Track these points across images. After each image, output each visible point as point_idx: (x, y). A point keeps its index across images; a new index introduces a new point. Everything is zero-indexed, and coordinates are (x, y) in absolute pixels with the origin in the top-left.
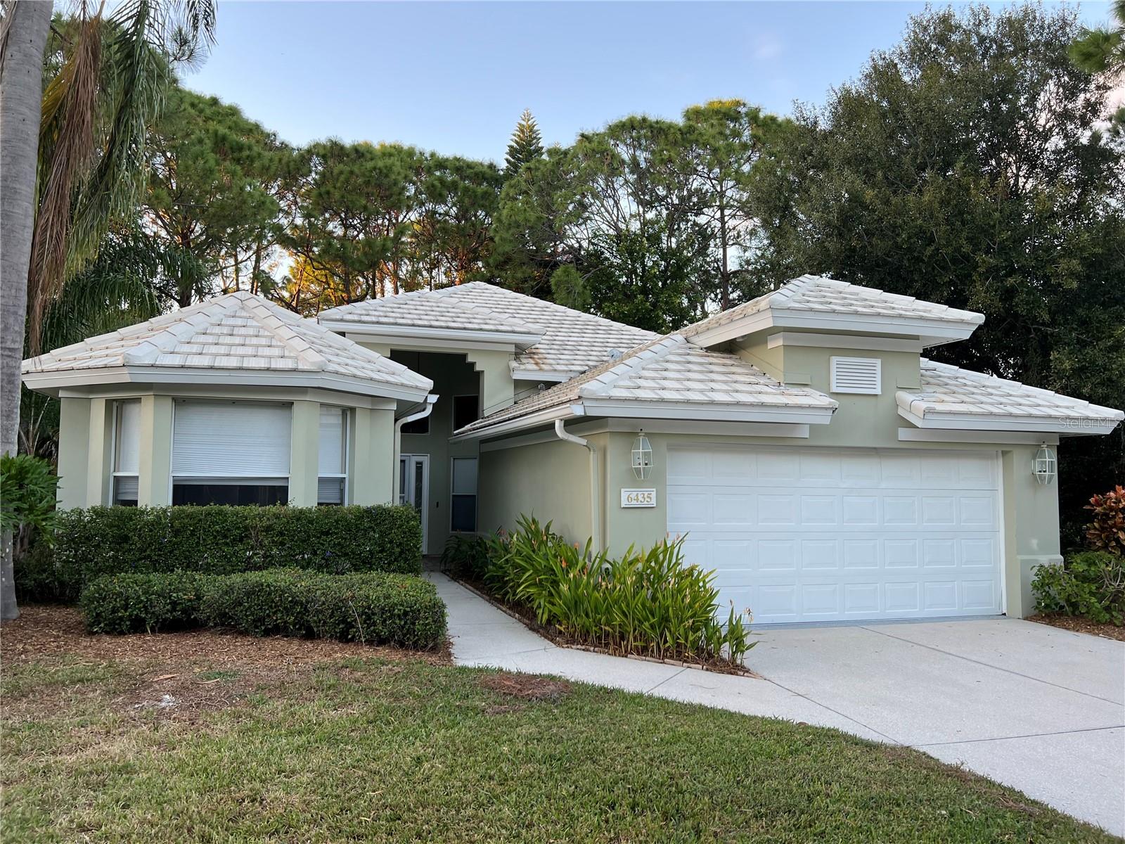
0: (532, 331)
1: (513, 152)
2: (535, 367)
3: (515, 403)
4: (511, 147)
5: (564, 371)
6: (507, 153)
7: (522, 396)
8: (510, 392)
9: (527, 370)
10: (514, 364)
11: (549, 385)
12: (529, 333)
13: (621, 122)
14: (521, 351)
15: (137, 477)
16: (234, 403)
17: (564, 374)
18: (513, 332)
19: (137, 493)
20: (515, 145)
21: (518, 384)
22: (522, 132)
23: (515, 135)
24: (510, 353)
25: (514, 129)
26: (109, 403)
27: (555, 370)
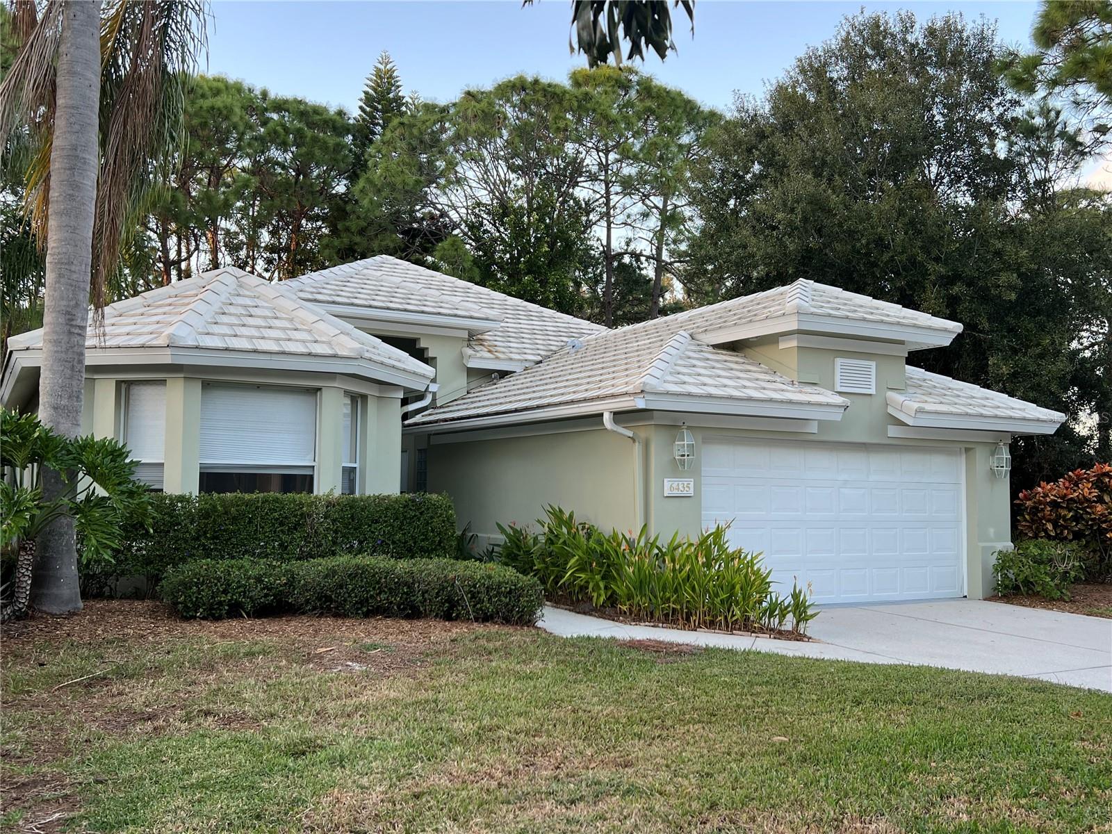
0: (491, 317)
1: (369, 100)
2: (489, 355)
3: (468, 393)
4: (366, 93)
5: (519, 360)
6: (361, 100)
7: (473, 385)
8: (462, 381)
9: (481, 359)
10: (469, 351)
11: (503, 374)
12: (487, 319)
13: (510, 81)
14: (473, 338)
15: (163, 464)
16: (259, 387)
17: (519, 364)
18: (471, 317)
19: (162, 481)
20: (371, 91)
21: (473, 373)
22: (381, 78)
23: (371, 80)
24: (463, 339)
25: (370, 72)
26: (119, 383)
27: (511, 359)
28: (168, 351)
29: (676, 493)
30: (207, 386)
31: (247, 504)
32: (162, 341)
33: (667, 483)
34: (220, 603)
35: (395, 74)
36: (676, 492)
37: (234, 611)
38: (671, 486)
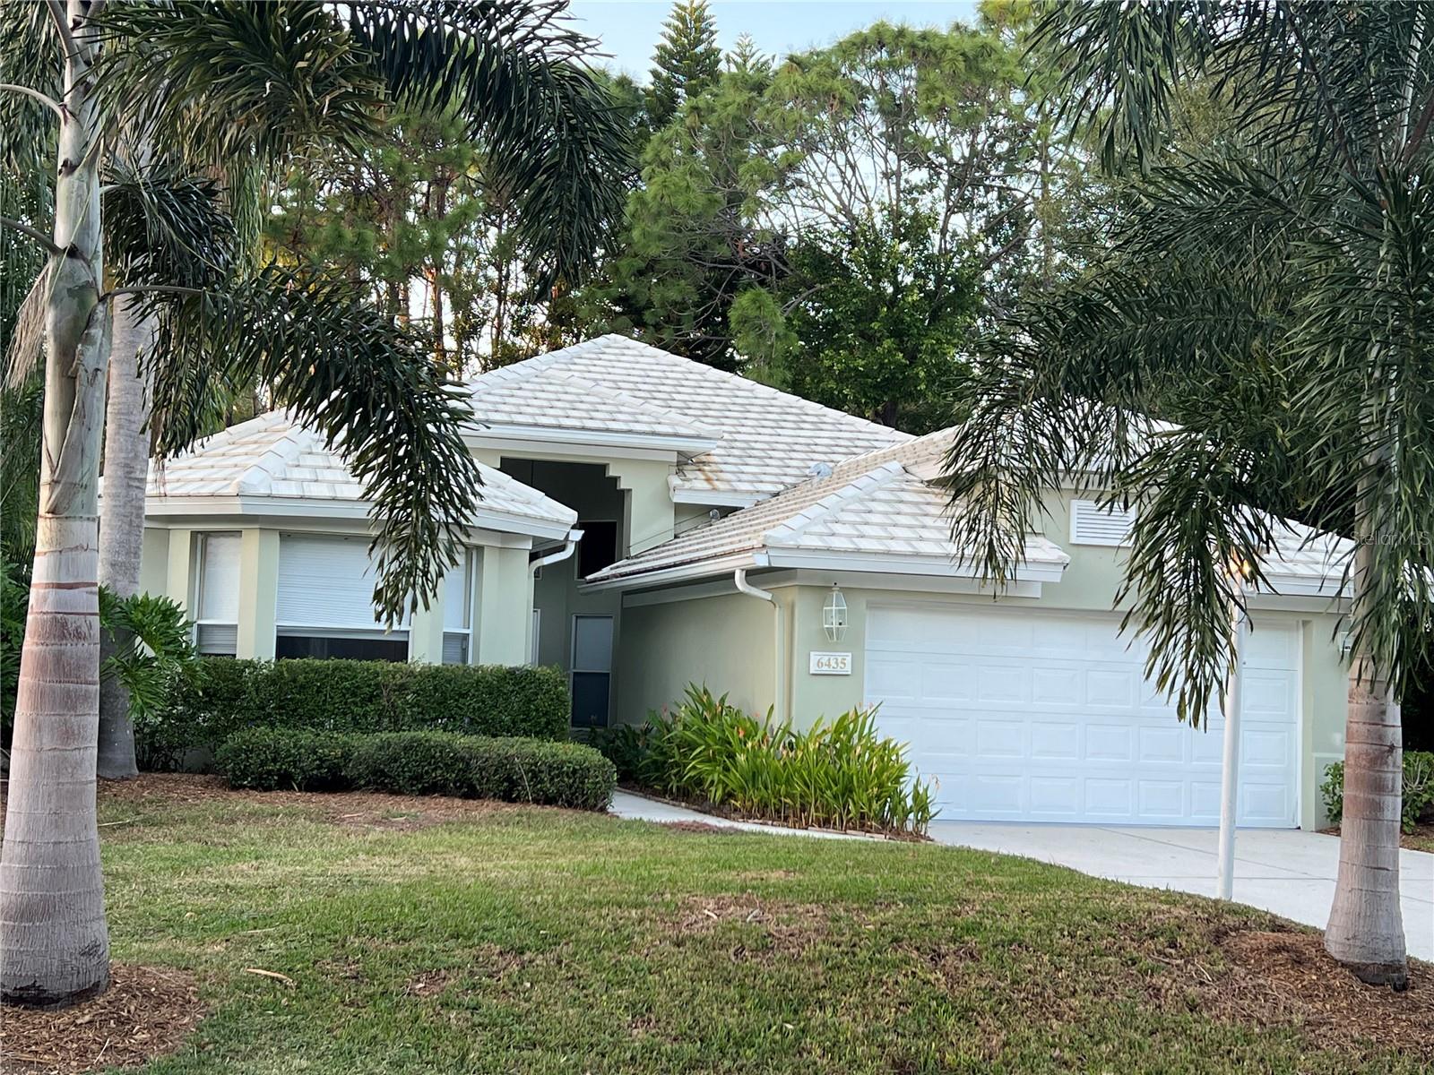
0: (703, 434)
2: (706, 485)
3: (676, 537)
5: (747, 492)
7: (685, 526)
8: (668, 520)
9: (694, 490)
10: (675, 481)
11: (726, 511)
12: (698, 437)
14: (684, 462)
15: (235, 627)
16: (347, 539)
17: (748, 497)
18: (676, 435)
19: (235, 646)
21: (680, 509)
24: (670, 464)
26: (194, 534)
27: (735, 491)
28: (238, 501)
29: (825, 670)
30: (286, 537)
31: (316, 671)
32: (232, 490)
33: (814, 657)
34: (269, 773)
35: (707, 13)
36: (825, 668)
37: (285, 783)
38: (818, 661)
